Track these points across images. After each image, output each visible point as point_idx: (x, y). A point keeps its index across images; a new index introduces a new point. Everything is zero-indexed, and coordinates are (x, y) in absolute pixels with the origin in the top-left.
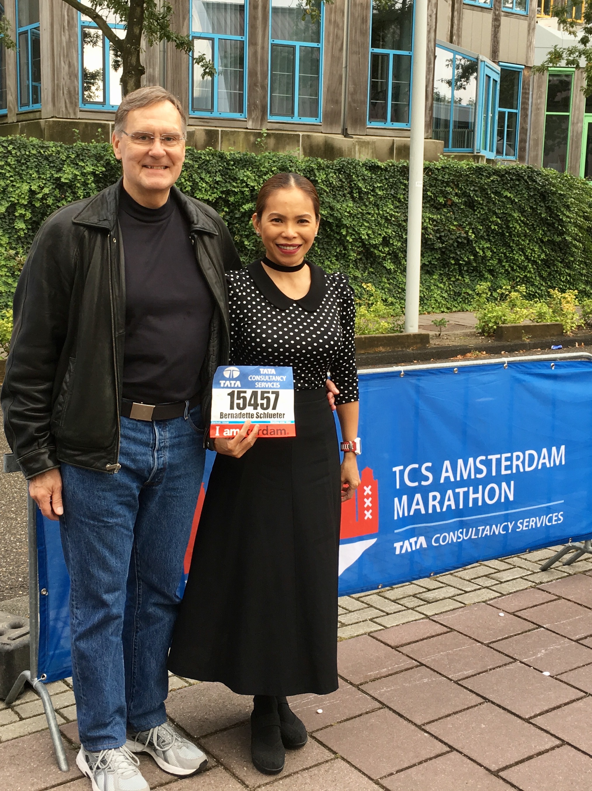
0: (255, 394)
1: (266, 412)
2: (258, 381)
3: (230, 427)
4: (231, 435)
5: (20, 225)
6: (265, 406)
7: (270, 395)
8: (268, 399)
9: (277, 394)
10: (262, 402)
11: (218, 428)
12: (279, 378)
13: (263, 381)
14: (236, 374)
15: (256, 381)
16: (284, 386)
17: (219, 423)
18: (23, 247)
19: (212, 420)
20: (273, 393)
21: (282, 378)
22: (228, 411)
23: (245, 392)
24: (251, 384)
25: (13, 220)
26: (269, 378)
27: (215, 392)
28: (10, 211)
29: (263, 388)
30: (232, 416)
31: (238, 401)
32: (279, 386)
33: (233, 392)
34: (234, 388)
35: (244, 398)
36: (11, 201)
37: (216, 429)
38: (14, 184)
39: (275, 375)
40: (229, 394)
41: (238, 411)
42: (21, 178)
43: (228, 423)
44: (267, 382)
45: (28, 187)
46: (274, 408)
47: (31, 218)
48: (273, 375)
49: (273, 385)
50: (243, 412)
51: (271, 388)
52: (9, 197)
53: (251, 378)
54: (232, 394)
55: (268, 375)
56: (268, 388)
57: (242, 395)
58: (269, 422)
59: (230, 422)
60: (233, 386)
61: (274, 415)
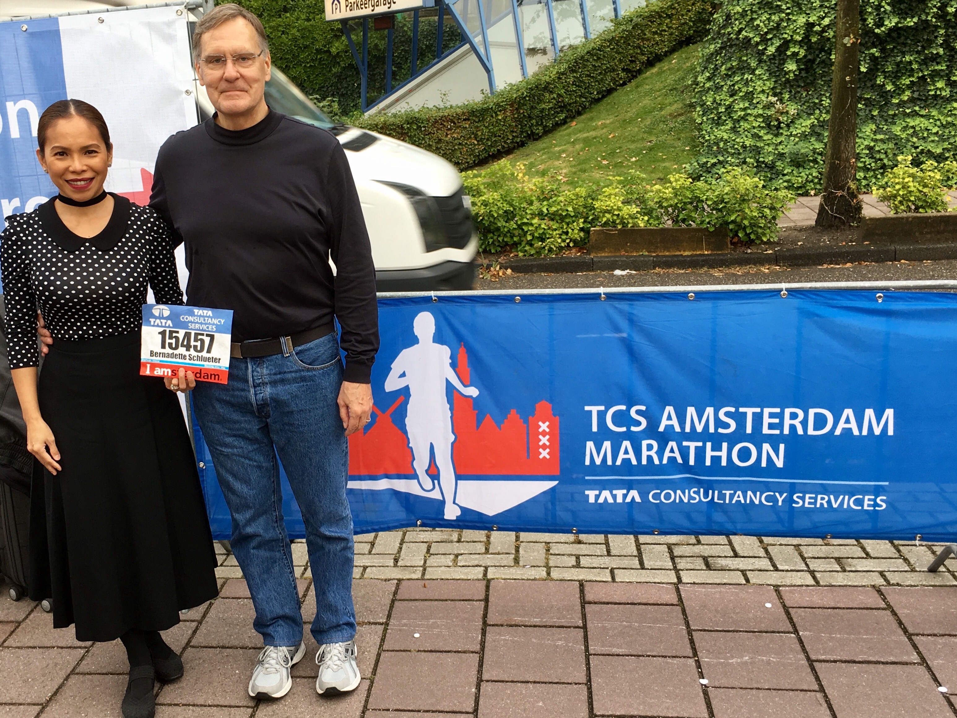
0: (187, 335)
1: (200, 354)
2: (191, 322)
3: (161, 366)
4: (162, 374)
5: (791, 66)
6: (199, 349)
7: (204, 337)
8: (202, 341)
9: (212, 337)
10: (196, 344)
11: (148, 366)
12: (216, 321)
13: (197, 323)
14: (166, 313)
15: (189, 322)
16: (220, 330)
17: (150, 361)
18: (790, 92)
19: (142, 357)
20: (207, 335)
21: (219, 321)
22: (158, 349)
23: (177, 332)
24: (184, 325)
25: (784, 61)
26: (204, 320)
27: (145, 330)
28: (782, 49)
29: (197, 330)
30: (164, 355)
31: (170, 341)
32: (215, 329)
33: (165, 331)
34: (165, 327)
35: (177, 338)
36: (784, 38)
37: (146, 367)
38: (790, 17)
39: (211, 318)
40: (159, 333)
41: (171, 351)
42: (801, 9)
43: (158, 362)
44: (201, 323)
45: (804, 20)
46: (209, 351)
47: (805, 56)
48: (209, 317)
49: (208, 328)
50: (176, 352)
51: (205, 331)
52: (782, 34)
53: (183, 318)
54: (163, 333)
55: (203, 316)
56: (202, 330)
57: (174, 335)
58: (203, 365)
59: (161, 361)
60: (164, 325)
61: (209, 358)
